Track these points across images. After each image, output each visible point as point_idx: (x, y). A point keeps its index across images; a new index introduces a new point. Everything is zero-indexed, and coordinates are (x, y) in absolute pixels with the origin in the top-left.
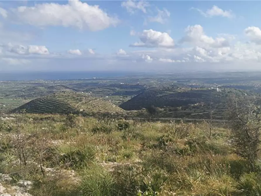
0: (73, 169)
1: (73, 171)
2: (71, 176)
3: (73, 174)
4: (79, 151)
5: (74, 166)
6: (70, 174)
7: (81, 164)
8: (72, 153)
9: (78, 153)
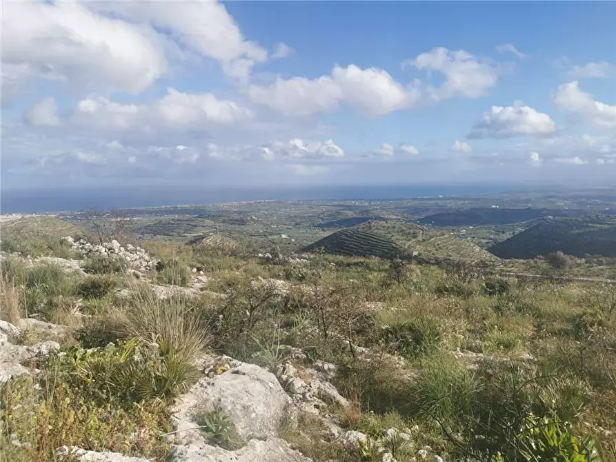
0: (401, 354)
1: (402, 358)
2: (397, 365)
3: (402, 363)
4: (413, 325)
5: (404, 349)
6: (398, 363)
7: (415, 348)
8: (401, 328)
9: (411, 329)
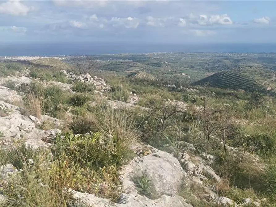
0: (257, 154)
1: (257, 156)
2: (254, 160)
3: (258, 159)
4: (266, 136)
5: (259, 150)
6: (254, 159)
7: (267, 151)
8: (259, 137)
9: (265, 138)
